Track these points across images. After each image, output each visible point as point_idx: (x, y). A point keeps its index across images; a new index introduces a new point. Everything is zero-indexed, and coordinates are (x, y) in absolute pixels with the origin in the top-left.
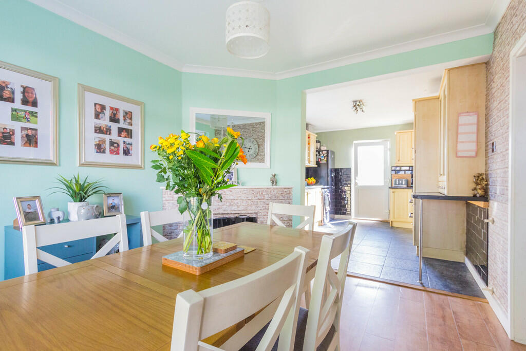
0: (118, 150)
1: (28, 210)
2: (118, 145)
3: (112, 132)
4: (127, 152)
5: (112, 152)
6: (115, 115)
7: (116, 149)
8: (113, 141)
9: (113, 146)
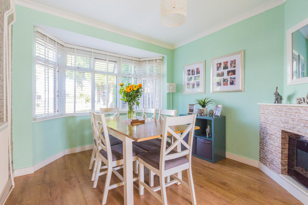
0: (227, 83)
1: (191, 109)
2: (227, 80)
3: (224, 74)
4: (232, 83)
5: (224, 85)
6: (226, 65)
7: (226, 83)
8: (225, 79)
9: (225, 82)
